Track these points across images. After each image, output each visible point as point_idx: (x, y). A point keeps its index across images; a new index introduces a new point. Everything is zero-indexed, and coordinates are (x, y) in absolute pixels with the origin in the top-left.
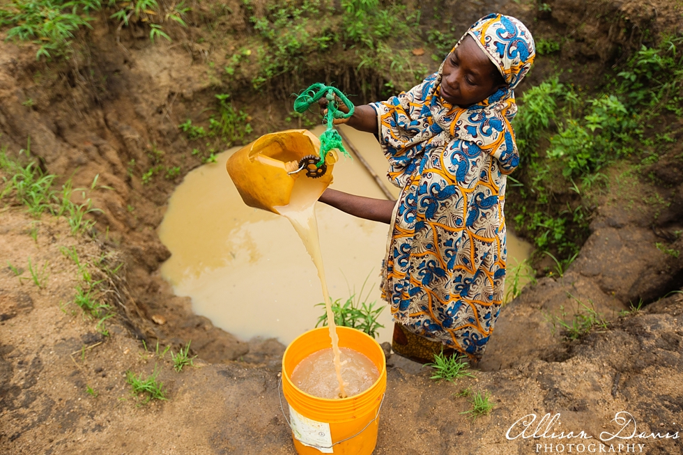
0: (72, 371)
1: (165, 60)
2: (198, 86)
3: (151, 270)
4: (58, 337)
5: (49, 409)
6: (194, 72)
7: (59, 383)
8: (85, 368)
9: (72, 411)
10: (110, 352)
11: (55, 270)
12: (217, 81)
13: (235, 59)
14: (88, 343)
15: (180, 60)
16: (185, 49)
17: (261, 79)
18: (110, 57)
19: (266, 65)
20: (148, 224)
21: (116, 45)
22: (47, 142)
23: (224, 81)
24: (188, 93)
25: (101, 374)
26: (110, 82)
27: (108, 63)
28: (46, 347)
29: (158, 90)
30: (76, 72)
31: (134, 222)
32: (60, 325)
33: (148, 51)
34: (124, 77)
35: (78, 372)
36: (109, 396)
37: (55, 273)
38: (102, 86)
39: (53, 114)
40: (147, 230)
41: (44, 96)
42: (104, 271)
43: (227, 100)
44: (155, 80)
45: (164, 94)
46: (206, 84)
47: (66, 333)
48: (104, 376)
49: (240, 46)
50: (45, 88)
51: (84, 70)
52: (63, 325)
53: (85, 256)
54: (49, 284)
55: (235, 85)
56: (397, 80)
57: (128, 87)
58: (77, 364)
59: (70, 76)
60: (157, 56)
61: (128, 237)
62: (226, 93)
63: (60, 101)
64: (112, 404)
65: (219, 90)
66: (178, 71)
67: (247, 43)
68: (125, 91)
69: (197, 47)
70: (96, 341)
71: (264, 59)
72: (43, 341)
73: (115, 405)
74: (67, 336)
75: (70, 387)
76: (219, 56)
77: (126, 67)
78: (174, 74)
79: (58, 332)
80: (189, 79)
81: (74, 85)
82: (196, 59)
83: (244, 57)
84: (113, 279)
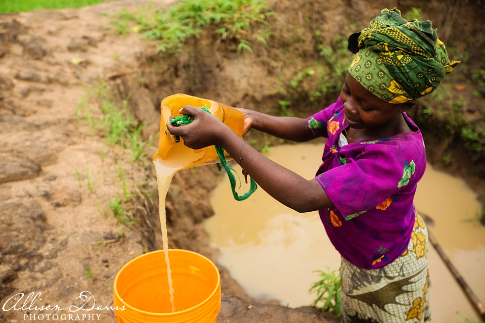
0: (86, 256)
1: (247, 70)
2: (267, 92)
3: (196, 221)
4: (88, 229)
5: (56, 279)
6: (267, 82)
7: (72, 262)
8: (96, 257)
9: (72, 286)
10: (120, 250)
11: (107, 183)
12: (283, 91)
13: (300, 76)
14: (106, 238)
15: (258, 71)
16: (264, 63)
17: (318, 94)
18: (208, 61)
19: (324, 83)
20: (204, 188)
21: (213, 53)
22: (147, 111)
23: (288, 92)
24: (258, 96)
25: (105, 264)
26: (203, 79)
27: (205, 65)
28: (76, 234)
29: (236, 91)
30: (180, 66)
31: (193, 182)
32: (93, 221)
33: (236, 61)
34: (214, 77)
35: (89, 258)
36: (104, 283)
37: (106, 185)
38: (197, 81)
39: (158, 93)
40: (201, 191)
41: (155, 79)
42: (142, 193)
43: (287, 107)
44: (236, 83)
45: (240, 95)
46: (273, 92)
47: (94, 228)
48: (107, 266)
49: (307, 67)
50: (157, 74)
51: (187, 67)
52: (95, 222)
53: (132, 178)
54: (99, 191)
55: (296, 96)
56: (435, 107)
57: (216, 84)
58: (91, 252)
59: (176, 69)
60: (242, 66)
61: (185, 192)
62: (287, 100)
63: (165, 85)
64: (103, 290)
65: (283, 98)
66: (255, 79)
67: (312, 66)
68: (212, 87)
69: (274, 64)
70: (113, 238)
71: (323, 78)
72: (76, 229)
73: (105, 291)
74: (94, 231)
75: (79, 267)
76: (288, 73)
77: (217, 70)
78: (252, 81)
79: (90, 226)
80: (261, 86)
81: (177, 76)
82: (271, 72)
83: (308, 75)
84: (149, 201)
